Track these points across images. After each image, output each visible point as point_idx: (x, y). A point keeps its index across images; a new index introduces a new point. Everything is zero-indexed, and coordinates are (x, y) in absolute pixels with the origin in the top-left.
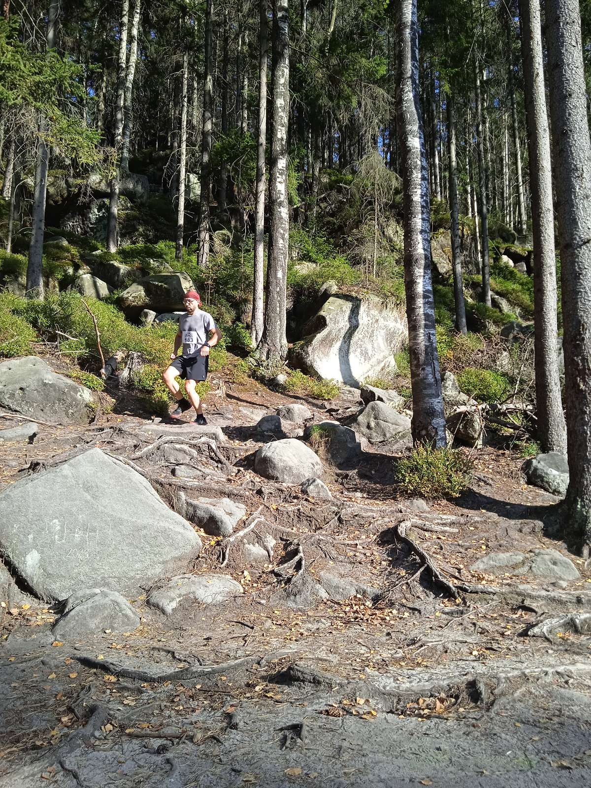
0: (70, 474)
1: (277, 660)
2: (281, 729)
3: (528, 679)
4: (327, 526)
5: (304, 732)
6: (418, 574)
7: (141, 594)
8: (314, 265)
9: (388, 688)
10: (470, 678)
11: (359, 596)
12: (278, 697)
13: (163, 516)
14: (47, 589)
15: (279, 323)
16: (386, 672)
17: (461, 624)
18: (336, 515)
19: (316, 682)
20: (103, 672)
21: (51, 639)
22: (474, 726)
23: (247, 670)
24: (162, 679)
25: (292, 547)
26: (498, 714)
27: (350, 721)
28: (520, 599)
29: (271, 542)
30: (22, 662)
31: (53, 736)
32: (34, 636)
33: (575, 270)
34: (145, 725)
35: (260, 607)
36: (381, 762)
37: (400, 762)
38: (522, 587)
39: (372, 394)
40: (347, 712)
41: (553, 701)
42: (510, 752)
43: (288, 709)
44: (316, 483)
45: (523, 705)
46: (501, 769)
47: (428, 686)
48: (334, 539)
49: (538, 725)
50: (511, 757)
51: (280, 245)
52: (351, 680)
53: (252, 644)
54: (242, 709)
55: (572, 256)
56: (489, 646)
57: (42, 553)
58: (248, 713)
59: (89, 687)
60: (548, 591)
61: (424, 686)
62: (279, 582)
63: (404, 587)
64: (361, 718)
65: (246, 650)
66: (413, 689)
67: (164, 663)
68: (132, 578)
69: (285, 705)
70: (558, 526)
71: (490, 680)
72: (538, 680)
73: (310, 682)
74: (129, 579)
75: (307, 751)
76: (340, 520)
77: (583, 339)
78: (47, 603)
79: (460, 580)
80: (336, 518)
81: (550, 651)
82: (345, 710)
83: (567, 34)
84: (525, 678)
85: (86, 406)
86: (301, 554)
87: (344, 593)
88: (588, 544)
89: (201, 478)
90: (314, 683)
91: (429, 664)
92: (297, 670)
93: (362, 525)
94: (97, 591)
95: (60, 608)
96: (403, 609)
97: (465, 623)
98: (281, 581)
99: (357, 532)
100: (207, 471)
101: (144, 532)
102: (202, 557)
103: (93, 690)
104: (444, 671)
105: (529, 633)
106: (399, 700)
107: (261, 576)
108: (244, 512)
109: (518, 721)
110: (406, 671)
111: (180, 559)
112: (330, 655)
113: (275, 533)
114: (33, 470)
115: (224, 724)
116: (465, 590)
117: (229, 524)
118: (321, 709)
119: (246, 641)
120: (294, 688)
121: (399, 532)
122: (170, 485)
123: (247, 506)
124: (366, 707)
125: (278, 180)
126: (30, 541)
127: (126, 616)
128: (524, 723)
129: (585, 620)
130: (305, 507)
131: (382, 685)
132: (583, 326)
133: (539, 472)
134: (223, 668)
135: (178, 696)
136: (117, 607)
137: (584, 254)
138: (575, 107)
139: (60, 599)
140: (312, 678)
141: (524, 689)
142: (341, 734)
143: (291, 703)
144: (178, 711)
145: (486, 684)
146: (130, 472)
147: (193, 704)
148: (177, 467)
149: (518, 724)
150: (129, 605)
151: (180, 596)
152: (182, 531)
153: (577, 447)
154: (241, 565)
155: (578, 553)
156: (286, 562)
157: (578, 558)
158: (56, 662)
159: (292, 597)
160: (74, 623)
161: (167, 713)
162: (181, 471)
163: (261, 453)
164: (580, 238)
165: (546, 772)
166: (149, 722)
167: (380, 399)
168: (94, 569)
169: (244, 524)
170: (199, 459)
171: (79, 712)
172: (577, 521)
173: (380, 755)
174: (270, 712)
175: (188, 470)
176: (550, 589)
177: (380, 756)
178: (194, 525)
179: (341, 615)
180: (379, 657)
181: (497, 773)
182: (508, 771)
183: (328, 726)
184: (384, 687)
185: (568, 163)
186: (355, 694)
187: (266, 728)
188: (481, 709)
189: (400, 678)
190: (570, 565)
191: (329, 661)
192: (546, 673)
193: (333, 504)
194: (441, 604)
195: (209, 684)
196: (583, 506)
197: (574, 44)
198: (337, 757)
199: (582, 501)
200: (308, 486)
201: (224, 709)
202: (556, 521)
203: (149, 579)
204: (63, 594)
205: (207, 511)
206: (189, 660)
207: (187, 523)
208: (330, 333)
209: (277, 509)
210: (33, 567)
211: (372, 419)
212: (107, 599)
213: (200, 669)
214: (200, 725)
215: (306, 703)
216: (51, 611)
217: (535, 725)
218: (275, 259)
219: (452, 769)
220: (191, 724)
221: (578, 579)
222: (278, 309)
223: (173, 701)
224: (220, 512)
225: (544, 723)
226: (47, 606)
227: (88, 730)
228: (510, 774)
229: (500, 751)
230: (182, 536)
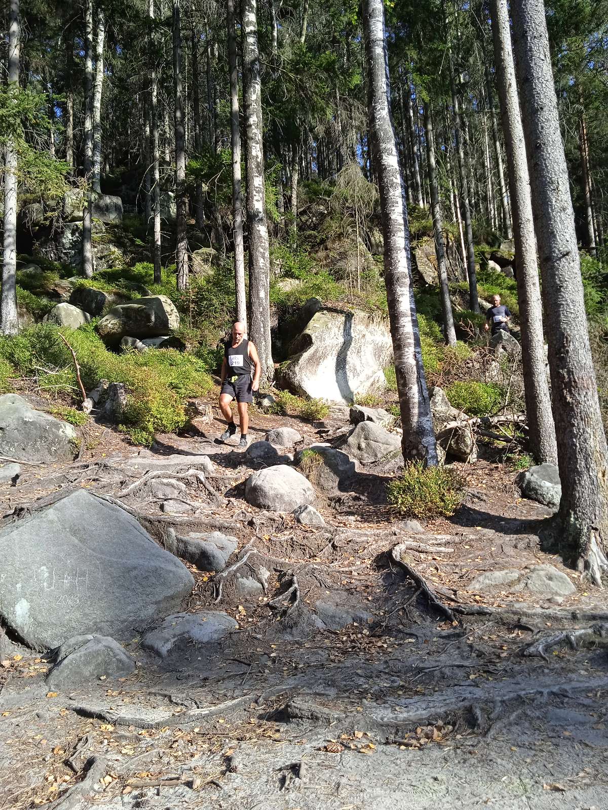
0: (56, 519)
1: (274, 698)
2: (280, 770)
3: (524, 701)
4: (321, 554)
5: (303, 771)
6: (414, 598)
7: (134, 637)
8: (297, 282)
9: (385, 719)
10: (467, 704)
11: (355, 624)
12: (277, 736)
13: (154, 555)
14: (38, 639)
15: (264, 343)
16: (384, 703)
17: (459, 648)
18: (330, 542)
19: (314, 718)
20: (99, 721)
21: (45, 689)
22: (470, 753)
23: (245, 710)
24: (158, 726)
25: (287, 578)
26: (495, 739)
27: (349, 756)
28: (516, 618)
29: (265, 574)
30: (16, 717)
31: (52, 792)
32: (27, 688)
33: (555, 282)
34: (144, 774)
35: (256, 642)
36: (378, 796)
37: (398, 795)
38: (517, 606)
39: (362, 414)
40: (346, 747)
41: (548, 722)
42: (505, 778)
43: (287, 747)
44: (308, 510)
45: (520, 729)
46: (496, 795)
47: (424, 714)
48: (329, 567)
49: (533, 747)
50: (506, 782)
51: (261, 265)
52: (348, 714)
53: (249, 683)
54: (241, 751)
55: (552, 269)
56: (486, 669)
57: (31, 601)
58: (247, 754)
59: (87, 739)
60: (543, 608)
61: (421, 714)
62: (275, 615)
63: (401, 613)
64: (359, 752)
65: (244, 689)
66: (411, 718)
67: (161, 708)
68: (125, 621)
69: (284, 744)
70: (552, 540)
71: (486, 705)
72: (533, 701)
73: (308, 718)
74: (122, 622)
75: (306, 790)
76: (334, 547)
77: (567, 351)
78: (39, 652)
79: (456, 602)
80: (330, 545)
81: (546, 671)
82: (343, 745)
83: (535, 48)
84: (520, 701)
85: (69, 442)
86: (296, 585)
87: (341, 621)
88: (582, 557)
89: (190, 512)
90: (312, 719)
91: (427, 692)
92: (295, 707)
93: (356, 551)
94: (90, 637)
95: (53, 656)
96: (401, 635)
97: (462, 645)
98: (276, 614)
99: (352, 559)
100: (196, 504)
101: (134, 573)
102: (195, 595)
103: (90, 741)
104: (441, 698)
105: (525, 653)
106: (398, 730)
107: (256, 610)
108: (236, 545)
109: (514, 745)
110: (403, 701)
111: (172, 598)
112: (327, 688)
113: (268, 564)
114: (18, 515)
115: (224, 768)
116: (462, 613)
117: (222, 558)
118: (320, 745)
119: (243, 679)
120: (293, 725)
121: (394, 556)
122: (159, 522)
123: (239, 538)
124: (364, 740)
125: (255, 198)
126: (19, 590)
127: (120, 661)
128: (520, 747)
129: (580, 636)
130: (297, 535)
131: (380, 716)
132: (567, 338)
133: (533, 485)
134: (221, 710)
135: (177, 741)
136: (111, 653)
137: (564, 267)
138: (548, 120)
139: (53, 648)
140: (310, 714)
141: (520, 711)
142: (340, 770)
143: (290, 741)
144: (176, 757)
145: (482, 709)
146: (118, 511)
147: (192, 748)
148: (165, 502)
149: (514, 748)
150: (123, 649)
151: (174, 636)
152: (173, 569)
153: (567, 460)
154: (235, 600)
155: (574, 566)
156: (281, 594)
157: (574, 571)
158: (52, 714)
159: (289, 630)
160: (67, 672)
161: (165, 760)
162: (170, 506)
163: (251, 482)
164: (559, 251)
165: (540, 796)
166: (148, 771)
167: (370, 419)
168: (85, 615)
169: (236, 557)
170: (188, 492)
171: (78, 766)
172: (571, 534)
173: (378, 789)
174: (269, 752)
175: (177, 505)
176: (546, 606)
177: (378, 791)
178: (185, 561)
179: (338, 645)
180: (377, 687)
181: (493, 800)
182: (503, 797)
183: (326, 763)
184: (382, 719)
185: (543, 176)
186: (353, 727)
187: (265, 769)
188: (478, 735)
189: (397, 708)
190: (565, 579)
191: (327, 695)
192: (541, 693)
193: (327, 531)
194: (438, 628)
195: (207, 727)
196: (576, 519)
197: (543, 57)
198: (336, 794)
199: (575, 513)
200: (301, 513)
201: (223, 752)
202: (550, 535)
203: (142, 621)
204: (55, 642)
205: (198, 546)
206: (186, 703)
207: (178, 560)
208: (316, 351)
209: (270, 539)
210: (23, 616)
211: (362, 440)
212: (100, 645)
213: (197, 711)
214: (199, 770)
215: (304, 741)
216: (43, 661)
217: (531, 748)
218: (256, 278)
219: (448, 798)
220: (191, 770)
221: (574, 593)
222: (262, 329)
223: (171, 747)
224: (212, 547)
225: (540, 745)
226: (39, 656)
227: (86, 784)
228: (506, 800)
229: (496, 777)
230: (174, 574)
